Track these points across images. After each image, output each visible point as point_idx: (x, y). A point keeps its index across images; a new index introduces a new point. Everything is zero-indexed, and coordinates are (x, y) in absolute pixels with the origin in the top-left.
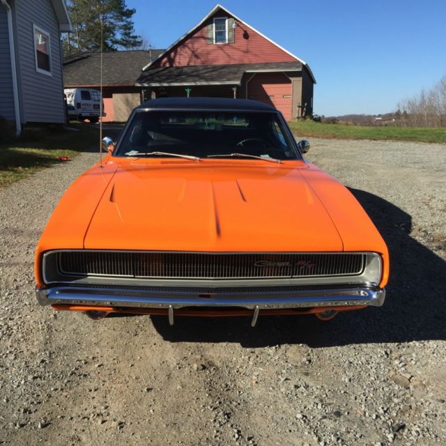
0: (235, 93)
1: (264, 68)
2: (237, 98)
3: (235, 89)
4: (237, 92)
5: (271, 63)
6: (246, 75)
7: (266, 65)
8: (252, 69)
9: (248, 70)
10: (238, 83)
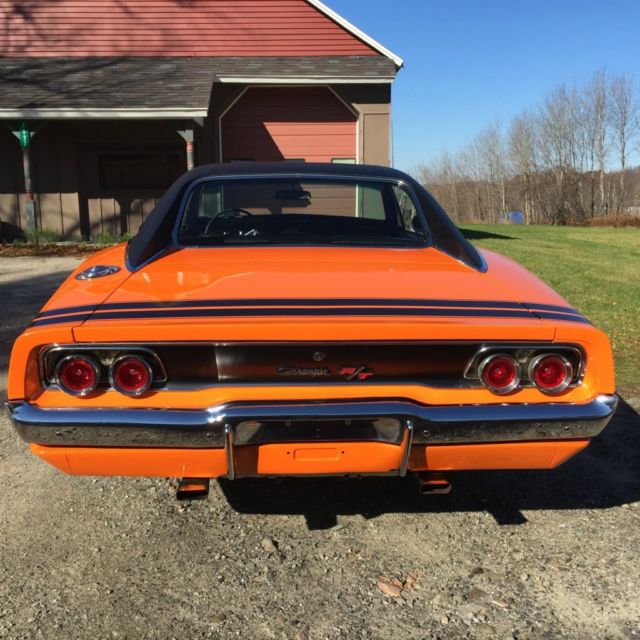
0: (189, 148)
1: (278, 72)
2: (196, 164)
3: (188, 135)
4: (195, 145)
5: (298, 59)
6: (221, 93)
7: (281, 64)
8: (239, 72)
9: (227, 73)
10: (200, 113)
